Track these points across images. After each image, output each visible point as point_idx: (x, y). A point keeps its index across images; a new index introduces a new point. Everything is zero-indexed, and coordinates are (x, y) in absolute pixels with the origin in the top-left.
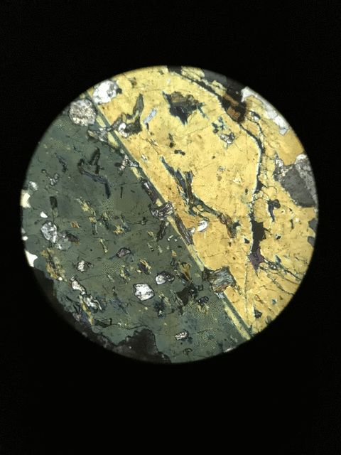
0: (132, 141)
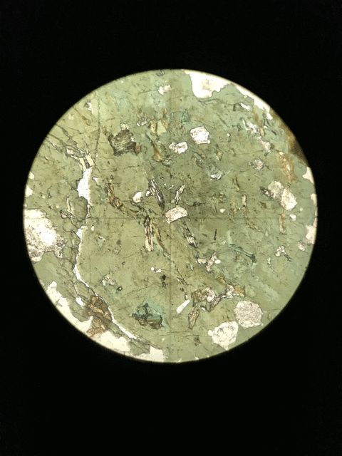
0: (202, 284)
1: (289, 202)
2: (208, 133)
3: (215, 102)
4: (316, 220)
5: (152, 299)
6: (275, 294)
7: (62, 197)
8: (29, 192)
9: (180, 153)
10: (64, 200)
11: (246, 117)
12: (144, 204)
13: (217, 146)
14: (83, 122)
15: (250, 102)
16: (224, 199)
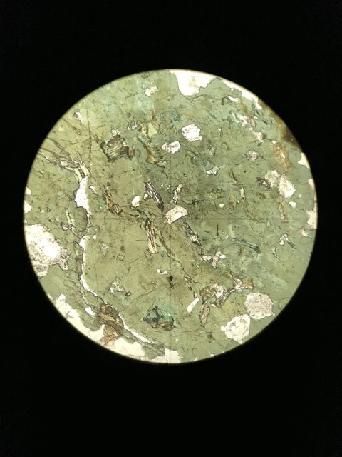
0: (209, 281)
1: (287, 189)
2: (199, 130)
3: (203, 98)
4: (316, 204)
5: (162, 301)
6: (283, 283)
7: (61, 209)
8: (27, 207)
9: (173, 152)
10: (63, 212)
11: (235, 109)
12: (143, 207)
13: (209, 141)
14: (74, 132)
15: (237, 94)
16: (222, 193)
